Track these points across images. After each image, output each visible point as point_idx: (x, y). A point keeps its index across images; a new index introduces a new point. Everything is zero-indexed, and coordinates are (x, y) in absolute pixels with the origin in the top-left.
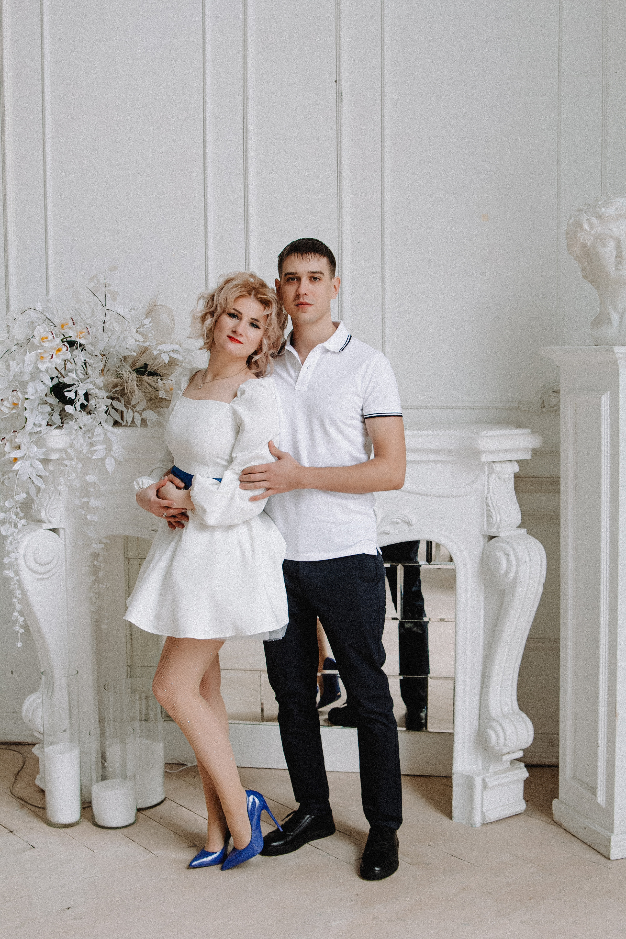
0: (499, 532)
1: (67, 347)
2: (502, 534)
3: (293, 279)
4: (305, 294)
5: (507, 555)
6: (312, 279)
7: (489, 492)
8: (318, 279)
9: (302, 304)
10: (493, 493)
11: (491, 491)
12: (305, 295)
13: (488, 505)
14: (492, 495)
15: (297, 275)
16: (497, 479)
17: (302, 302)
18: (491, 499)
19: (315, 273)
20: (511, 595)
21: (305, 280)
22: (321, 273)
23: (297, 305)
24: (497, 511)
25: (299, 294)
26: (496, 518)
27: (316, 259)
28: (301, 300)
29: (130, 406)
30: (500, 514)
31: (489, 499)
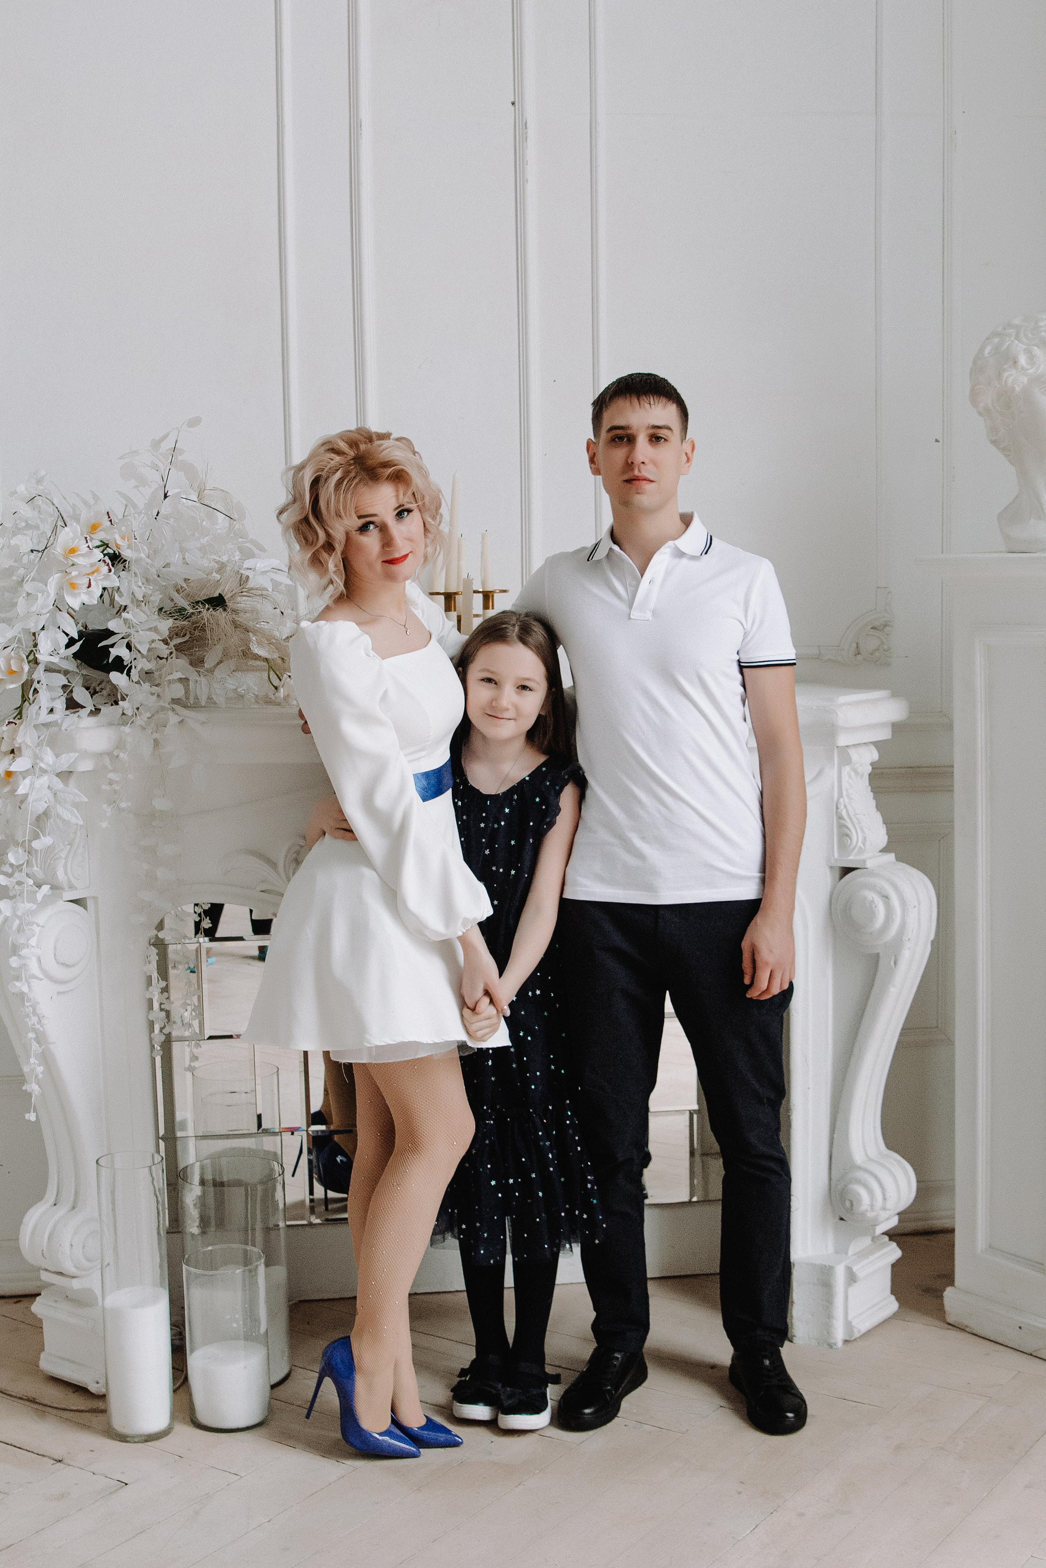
0: (864, 861)
1: (108, 565)
2: (869, 864)
3: (621, 438)
4: (643, 463)
5: (886, 897)
6: (654, 439)
7: (841, 795)
8: (663, 440)
9: (637, 479)
10: (848, 796)
11: (844, 793)
12: (642, 465)
13: (840, 817)
14: (846, 800)
15: (629, 432)
16: (852, 774)
17: (637, 477)
18: (845, 807)
19: (659, 427)
20: (892, 963)
21: (642, 441)
22: (669, 429)
23: (629, 481)
24: (857, 826)
25: (632, 463)
26: (856, 838)
27: (660, 405)
28: (636, 472)
29: (202, 670)
30: (863, 832)
31: (842, 807)
